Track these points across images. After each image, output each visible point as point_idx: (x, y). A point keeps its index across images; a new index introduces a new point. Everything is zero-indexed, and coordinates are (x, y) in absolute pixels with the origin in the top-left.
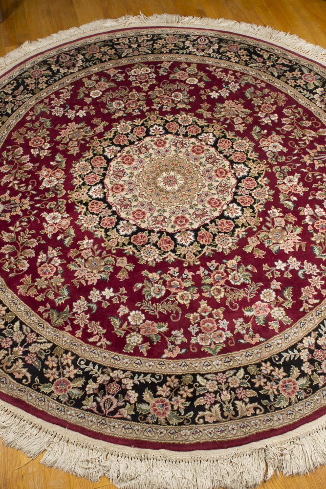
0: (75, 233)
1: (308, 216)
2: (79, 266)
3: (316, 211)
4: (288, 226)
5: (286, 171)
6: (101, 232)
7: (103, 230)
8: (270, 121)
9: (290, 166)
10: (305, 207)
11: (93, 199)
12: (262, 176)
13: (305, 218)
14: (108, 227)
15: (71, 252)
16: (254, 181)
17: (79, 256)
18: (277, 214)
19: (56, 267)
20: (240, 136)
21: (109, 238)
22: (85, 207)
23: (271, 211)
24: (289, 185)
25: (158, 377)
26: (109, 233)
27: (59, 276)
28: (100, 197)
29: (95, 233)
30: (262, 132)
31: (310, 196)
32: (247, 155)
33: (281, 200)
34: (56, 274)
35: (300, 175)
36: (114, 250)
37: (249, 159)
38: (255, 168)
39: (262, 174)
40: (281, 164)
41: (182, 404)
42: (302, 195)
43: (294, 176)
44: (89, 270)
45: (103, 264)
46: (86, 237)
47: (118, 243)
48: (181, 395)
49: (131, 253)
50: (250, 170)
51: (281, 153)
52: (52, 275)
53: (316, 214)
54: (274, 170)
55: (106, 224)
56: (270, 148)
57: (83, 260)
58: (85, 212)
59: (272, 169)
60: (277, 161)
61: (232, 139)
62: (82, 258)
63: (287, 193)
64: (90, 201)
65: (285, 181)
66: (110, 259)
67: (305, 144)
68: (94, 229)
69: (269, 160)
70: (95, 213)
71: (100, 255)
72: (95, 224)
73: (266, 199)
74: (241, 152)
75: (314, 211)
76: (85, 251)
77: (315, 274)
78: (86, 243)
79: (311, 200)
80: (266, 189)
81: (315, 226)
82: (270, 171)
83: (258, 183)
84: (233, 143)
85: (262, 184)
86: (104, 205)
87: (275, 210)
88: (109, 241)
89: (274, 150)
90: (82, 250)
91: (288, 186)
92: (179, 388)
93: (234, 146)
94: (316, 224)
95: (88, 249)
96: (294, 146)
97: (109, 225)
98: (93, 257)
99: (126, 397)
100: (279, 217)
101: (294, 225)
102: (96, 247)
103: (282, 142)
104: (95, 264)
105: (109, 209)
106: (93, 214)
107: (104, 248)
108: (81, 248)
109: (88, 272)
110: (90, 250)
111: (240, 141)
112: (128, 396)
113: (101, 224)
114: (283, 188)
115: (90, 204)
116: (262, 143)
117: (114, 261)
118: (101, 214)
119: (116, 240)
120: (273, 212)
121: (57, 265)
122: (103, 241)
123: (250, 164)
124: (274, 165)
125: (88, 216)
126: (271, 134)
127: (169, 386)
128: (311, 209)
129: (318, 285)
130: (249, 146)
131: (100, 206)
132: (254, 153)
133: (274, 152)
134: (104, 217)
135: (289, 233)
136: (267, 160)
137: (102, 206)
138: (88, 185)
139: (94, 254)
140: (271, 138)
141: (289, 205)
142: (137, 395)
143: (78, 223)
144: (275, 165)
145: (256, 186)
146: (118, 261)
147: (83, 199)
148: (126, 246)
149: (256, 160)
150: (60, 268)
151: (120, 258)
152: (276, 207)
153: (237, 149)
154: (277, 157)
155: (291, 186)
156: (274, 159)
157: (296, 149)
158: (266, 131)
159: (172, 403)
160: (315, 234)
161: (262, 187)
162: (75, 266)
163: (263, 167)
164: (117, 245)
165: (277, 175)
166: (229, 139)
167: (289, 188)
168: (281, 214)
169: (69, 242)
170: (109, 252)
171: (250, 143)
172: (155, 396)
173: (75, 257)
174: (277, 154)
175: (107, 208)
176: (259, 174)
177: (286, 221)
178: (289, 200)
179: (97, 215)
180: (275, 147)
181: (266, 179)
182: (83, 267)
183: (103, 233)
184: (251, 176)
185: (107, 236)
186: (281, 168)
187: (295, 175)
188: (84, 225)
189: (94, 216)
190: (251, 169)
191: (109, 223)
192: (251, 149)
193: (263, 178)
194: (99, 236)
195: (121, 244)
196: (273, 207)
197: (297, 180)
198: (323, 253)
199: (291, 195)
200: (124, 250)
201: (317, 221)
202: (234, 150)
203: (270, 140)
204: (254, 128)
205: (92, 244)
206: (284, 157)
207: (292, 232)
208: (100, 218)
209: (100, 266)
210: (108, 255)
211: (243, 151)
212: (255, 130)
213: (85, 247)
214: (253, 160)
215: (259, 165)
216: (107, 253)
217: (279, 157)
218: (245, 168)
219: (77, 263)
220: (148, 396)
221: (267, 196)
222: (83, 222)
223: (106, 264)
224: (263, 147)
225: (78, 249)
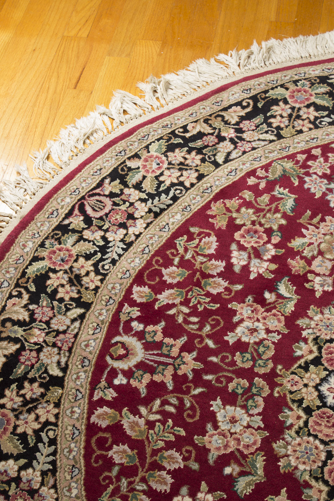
1: (265, 258)
3: (244, 263)
4: (310, 254)
5: (248, 356)
8: (200, 495)
9: (233, 363)
10: (260, 275)
12: (302, 361)
13: (273, 257)
16: (324, 356)
18: (318, 279)
20: (296, 481)
23: (326, 288)
24: (260, 325)
30: (237, 469)
31: (237, 292)
32: (306, 423)
33: (293, 303)
35: (226, 338)
37: (308, 411)
38: (306, 385)
39: (300, 367)
40: (248, 374)
42: (250, 297)
43: (239, 340)
50: (320, 384)
51: (230, 399)
53: (249, 257)
54: (271, 365)
56: (246, 419)
59: (273, 370)
60: (251, 384)
61: (317, 479)
63: (274, 311)
65: (263, 335)
67: (165, 403)
69: (266, 391)
73: (322, 313)
74: (316, 437)
75: (249, 263)
77: (314, 176)
79: (240, 283)
80: (310, 331)
81: (266, 239)
82: (280, 367)
83: (320, 349)
84: (322, 468)
85: (311, 344)
87: (317, 287)
89: (239, 412)
91: (264, 324)
93: (323, 456)
94: (262, 242)
96: (192, 408)
100: (318, 275)
101: (298, 253)
103: (209, 426)
111: (302, 467)
114: (276, 323)
116: (255, 443)
120: (322, 285)
123: (310, 397)
124: (263, 376)
126: (219, 457)
128: (251, 269)
129: (320, 162)
130: (288, 443)
132: (288, 424)
133: (244, 407)
135: (316, 244)
136: (271, 395)
140: (226, 446)
141: (287, 287)
144: (260, 376)
145: (328, 344)
149: (293, 401)
152: (313, 291)
153: (321, 447)
154: (243, 395)
155: (258, 320)
156: (254, 390)
157: (194, 396)
158: (228, 470)
160: (275, 227)
161: (316, 339)
163: (288, 382)
165: (271, 353)
166: (326, 483)
167: (264, 318)
168: (310, 277)
171: (283, 451)
174: (240, 401)
176: (306, 368)
177: (309, 263)
178: (280, 296)
180: (233, 421)
181: (299, 353)
184: (326, 369)
186: (254, 366)
187: (235, 339)
190: (316, 388)
192: (289, 435)
193: (302, 356)
196: (318, 295)
197: (239, 330)
198: (282, 198)
199: (270, 304)
201: (255, 245)
202: (329, 448)
203: (232, 443)
204: (249, 490)
206: (230, 390)
207: (311, 244)
211: (309, 435)
212: (248, 484)
214: (299, 406)
215: (295, 388)
217: (240, 391)
218: (326, 393)
221: (316, 318)
224: (259, 428)
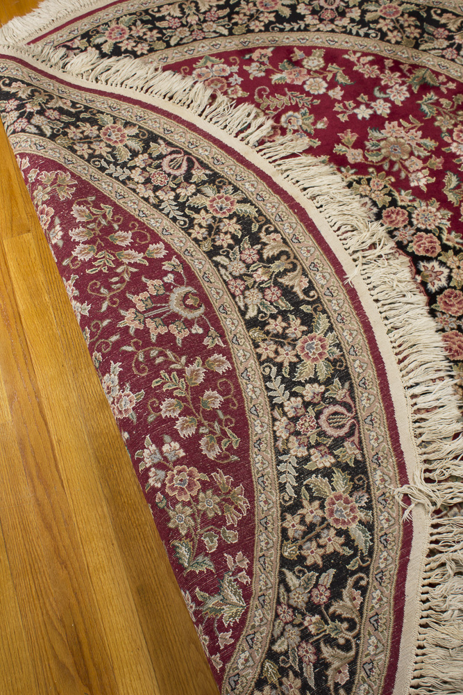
0: (446, 196)
2: (419, 145)
6: (402, 201)
7: (400, 203)
11: (436, 258)
14: (392, 208)
15: (440, 165)
17: (425, 160)
19: (454, 141)
21: (385, 191)
22: (445, 242)
25: (276, 29)
26: (389, 199)
27: (444, 129)
28: (426, 264)
29: (411, 198)
34: (450, 132)
36: (373, 173)
41: (244, 8)
44: (402, 140)
45: (383, 151)
46: (425, 189)
47: (369, 184)
48: (245, 15)
49: (343, 169)
52: (455, 129)
55: (398, 214)
57: (416, 153)
58: (441, 233)
62: (419, 157)
64: (440, 255)
66: (374, 159)
68: (416, 204)
70: (422, 233)
71: (392, 164)
72: (416, 212)
76: (419, 167)
78: (421, 180)
86: (413, 248)
88: (385, 187)
90: (423, 168)
92: (249, 21)
95: (414, 172)
97: (393, 213)
98: (401, 159)
99: (311, 9)
102: (403, 175)
104: (396, 150)
105: (401, 242)
106: (427, 231)
107: (389, 173)
108: (426, 172)
109: (403, 138)
110: (411, 170)
112: (309, 10)
113: (407, 213)
115: (438, 250)
117: (367, 156)
118: (412, 232)
119: (375, 188)
121: (455, 144)
122: (392, 184)
125: (434, 227)
127: (260, 21)
131: (420, 246)
134: (405, 226)
137: (415, 247)
138: (455, 288)
139: (401, 163)
142: (298, 11)
143: (446, 212)
146: (361, 157)
147: (456, 259)
148: (355, 180)
150: (447, 139)
151: (359, 161)
159: (255, 8)
162: (425, 144)
164: (369, 180)
169: (450, 180)
170: (379, 169)
172: (277, 12)
173: (431, 157)
175: (405, 242)
179: (418, 230)
182: (414, 145)
183: (398, 199)
185: (390, 194)
188: (434, 210)
189: (423, 227)
191: (394, 216)
194: (403, 192)
195: (364, 182)
200: (355, 173)
205: (411, 179)
208: (411, 224)
209: (386, 147)
210: (380, 164)
213: (419, 174)
216: (381, 166)
219: (425, 149)
220: (285, 12)
222: (438, 214)
223: (379, 150)
225: (431, 170)
